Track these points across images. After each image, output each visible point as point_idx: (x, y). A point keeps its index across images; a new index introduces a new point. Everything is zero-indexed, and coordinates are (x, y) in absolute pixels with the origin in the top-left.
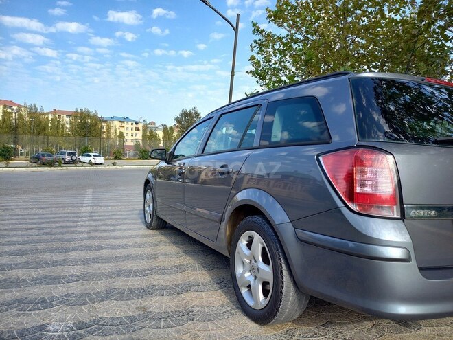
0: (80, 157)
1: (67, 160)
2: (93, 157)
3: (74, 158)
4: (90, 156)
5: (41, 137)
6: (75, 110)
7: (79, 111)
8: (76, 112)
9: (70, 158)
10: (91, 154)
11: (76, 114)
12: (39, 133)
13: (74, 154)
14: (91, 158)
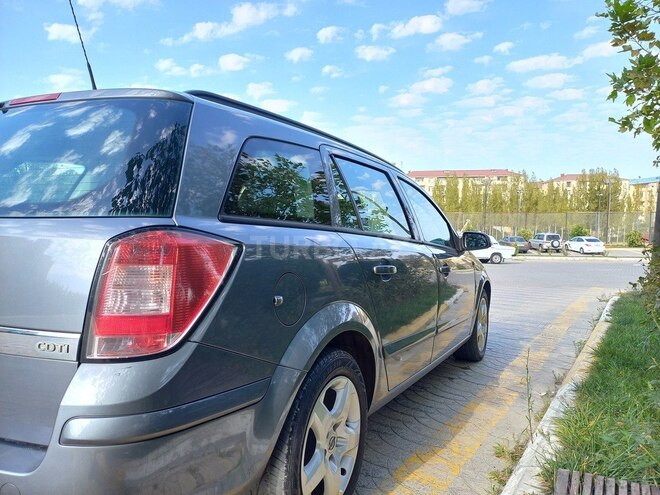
0: (567, 242)
1: (545, 247)
2: (586, 242)
3: (556, 244)
4: (582, 240)
5: (531, 215)
6: (581, 173)
7: (588, 172)
8: (584, 175)
9: (550, 244)
10: (583, 238)
11: (582, 179)
12: (528, 210)
13: (555, 238)
14: (581, 244)
